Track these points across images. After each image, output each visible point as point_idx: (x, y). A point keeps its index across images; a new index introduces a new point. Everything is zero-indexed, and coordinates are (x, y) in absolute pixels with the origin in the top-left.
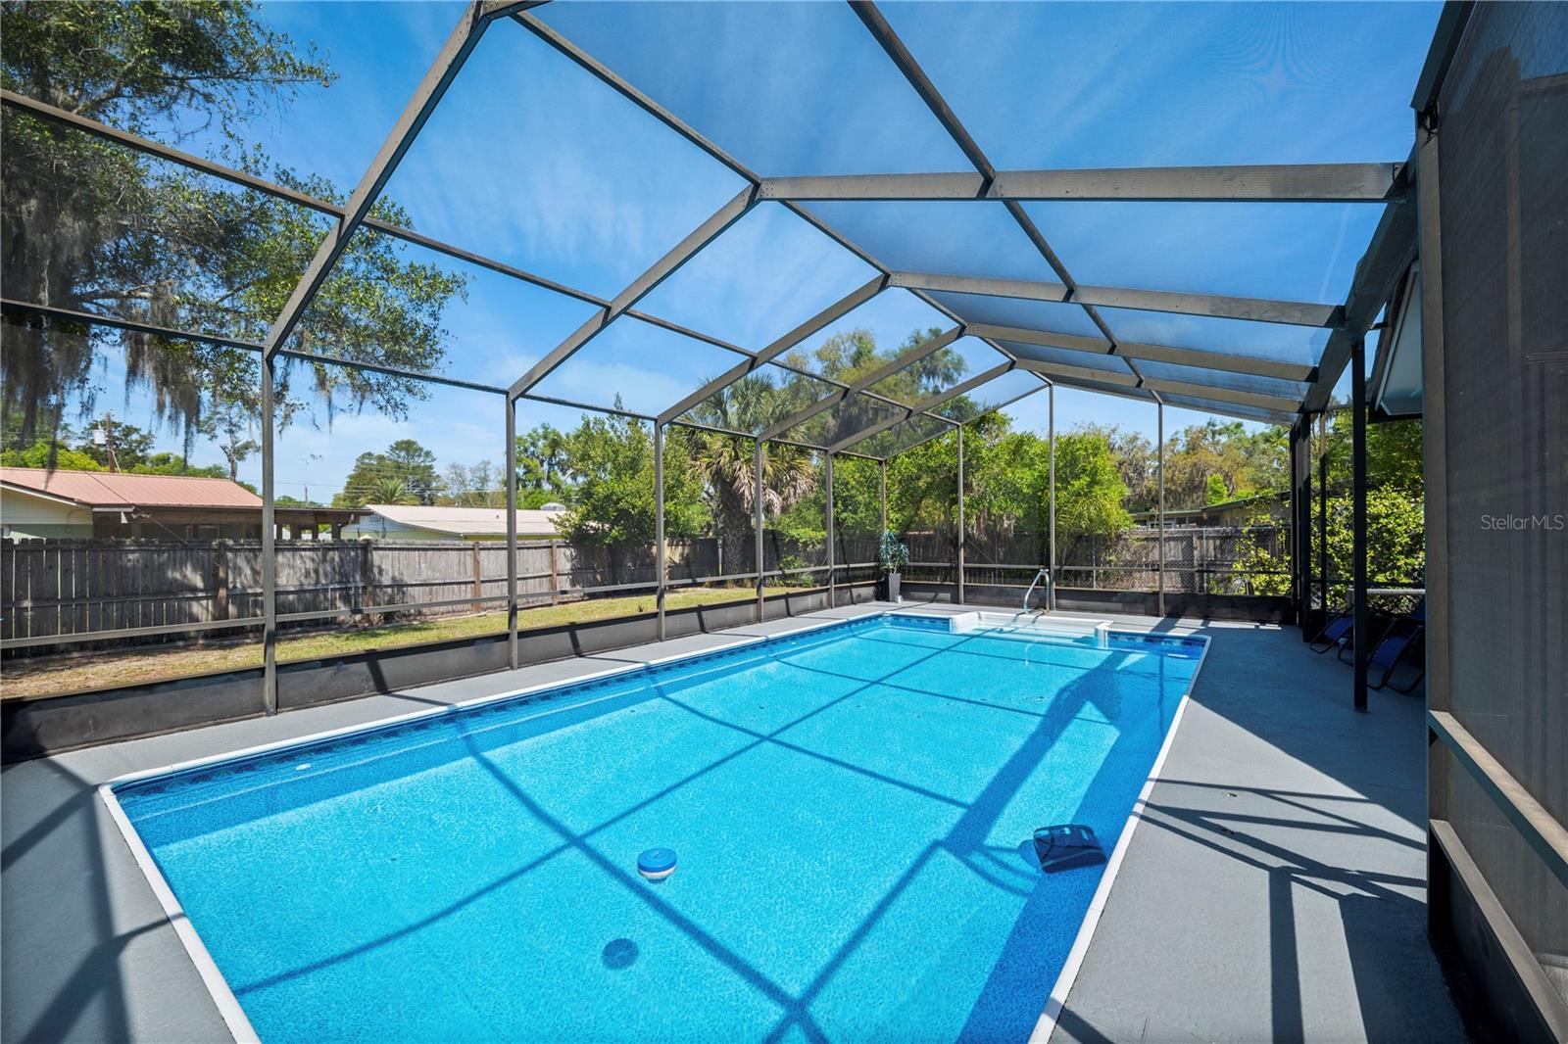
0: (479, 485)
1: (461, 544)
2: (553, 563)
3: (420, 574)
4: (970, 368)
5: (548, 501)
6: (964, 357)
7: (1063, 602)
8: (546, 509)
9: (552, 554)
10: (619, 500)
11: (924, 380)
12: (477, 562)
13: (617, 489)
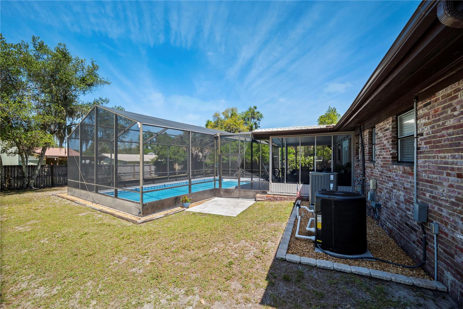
0: (130, 146)
1: (131, 165)
2: (150, 169)
3: (123, 171)
4: (264, 117)
5: (150, 152)
6: (263, 114)
7: (246, 176)
8: (149, 154)
9: (150, 167)
10: (165, 155)
11: (252, 120)
12: (134, 169)
13: (164, 153)
